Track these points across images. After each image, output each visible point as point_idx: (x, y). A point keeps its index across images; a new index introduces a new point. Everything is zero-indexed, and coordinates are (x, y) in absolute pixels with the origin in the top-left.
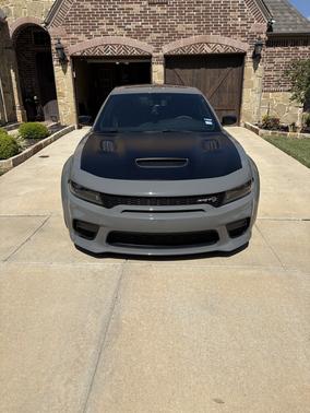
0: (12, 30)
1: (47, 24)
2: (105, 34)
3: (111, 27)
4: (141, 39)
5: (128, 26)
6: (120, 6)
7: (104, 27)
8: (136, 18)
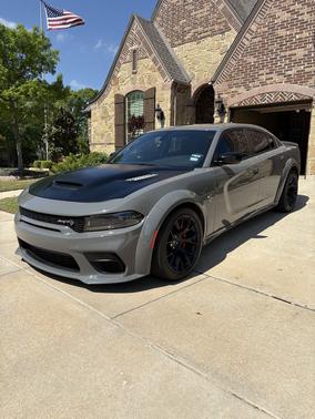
0: (193, 91)
1: (213, 82)
2: (263, 84)
3: (270, 76)
4: (301, 83)
5: (289, 73)
6: (282, 54)
7: (264, 77)
8: (298, 63)
